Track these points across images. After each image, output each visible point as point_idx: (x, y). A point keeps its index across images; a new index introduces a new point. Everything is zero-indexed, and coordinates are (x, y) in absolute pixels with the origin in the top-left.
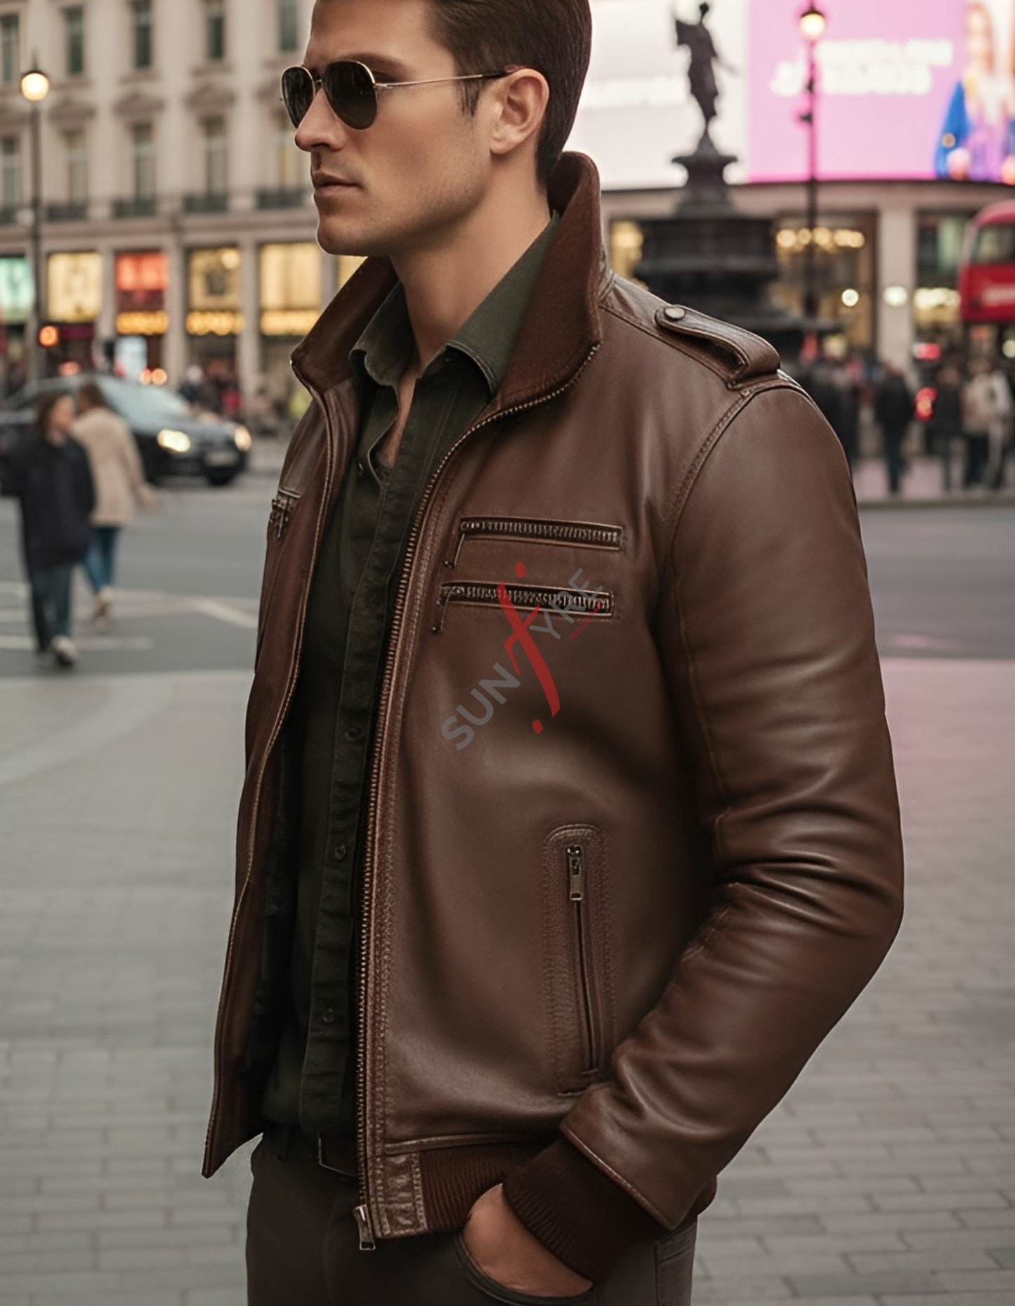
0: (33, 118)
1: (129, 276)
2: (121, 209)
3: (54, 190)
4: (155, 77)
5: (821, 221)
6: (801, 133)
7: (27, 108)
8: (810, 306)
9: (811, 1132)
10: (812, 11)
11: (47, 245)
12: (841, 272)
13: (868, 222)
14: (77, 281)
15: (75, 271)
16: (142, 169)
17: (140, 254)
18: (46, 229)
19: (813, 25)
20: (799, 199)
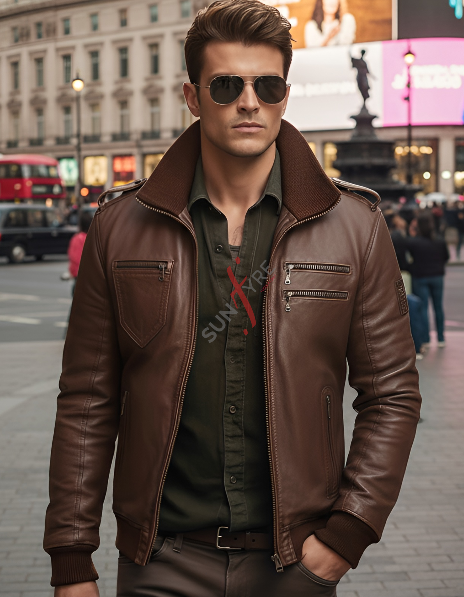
0: (77, 98)
1: (119, 166)
2: (115, 137)
3: (86, 129)
4: (129, 81)
5: (414, 143)
6: (404, 105)
7: (74, 94)
8: (409, 179)
10: (409, 52)
11: (84, 153)
12: (422, 164)
13: (434, 143)
14: (97, 168)
15: (96, 164)
16: (124, 120)
17: (122, 156)
18: (83, 146)
19: (409, 59)
20: (404, 134)
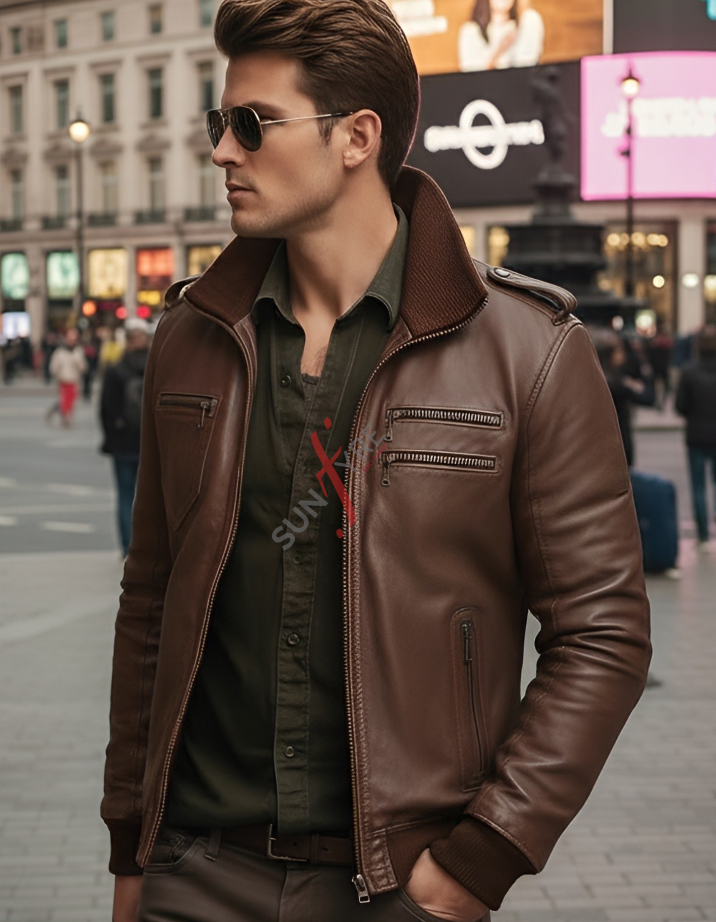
0: (77, 154)
1: (147, 265)
2: (140, 218)
3: (93, 204)
4: (165, 124)
5: (636, 227)
6: (621, 164)
7: (73, 146)
8: (629, 289)
9: (624, 876)
10: (630, 77)
11: (88, 243)
12: (652, 262)
13: (671, 228)
14: (110, 269)
15: (108, 261)
16: (155, 189)
17: (154, 249)
18: (88, 232)
19: (630, 87)
20: (620, 212)
